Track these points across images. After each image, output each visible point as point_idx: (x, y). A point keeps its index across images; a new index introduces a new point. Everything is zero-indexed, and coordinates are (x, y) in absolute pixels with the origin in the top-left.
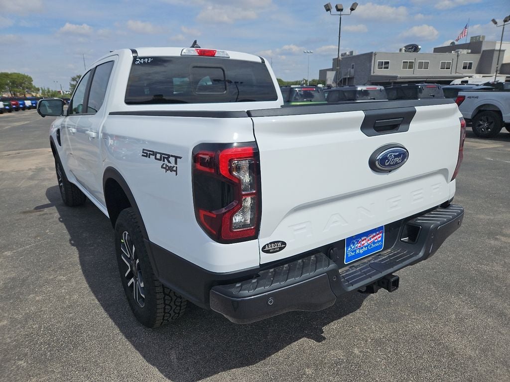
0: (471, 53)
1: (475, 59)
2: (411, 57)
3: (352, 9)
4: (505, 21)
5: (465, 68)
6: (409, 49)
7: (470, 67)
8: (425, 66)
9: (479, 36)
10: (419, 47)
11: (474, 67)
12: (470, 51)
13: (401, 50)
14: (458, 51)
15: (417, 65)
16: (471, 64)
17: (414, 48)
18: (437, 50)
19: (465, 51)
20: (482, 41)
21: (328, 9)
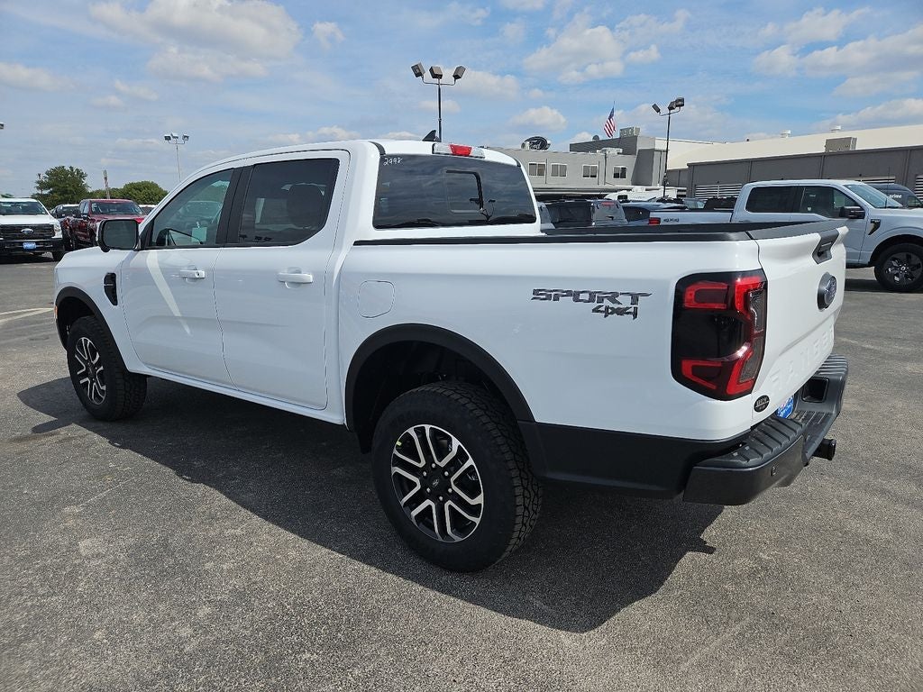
0: (623, 153)
1: (629, 162)
2: (539, 156)
3: (456, 77)
4: (670, 108)
5: (616, 176)
6: (534, 144)
7: (623, 176)
8: (560, 171)
9: (632, 129)
10: (548, 142)
11: (629, 174)
12: (621, 150)
13: (523, 145)
14: (605, 151)
15: (549, 170)
16: (624, 169)
17: (540, 143)
18: (576, 148)
19: (613, 151)
20: (636, 137)
21: (418, 72)
